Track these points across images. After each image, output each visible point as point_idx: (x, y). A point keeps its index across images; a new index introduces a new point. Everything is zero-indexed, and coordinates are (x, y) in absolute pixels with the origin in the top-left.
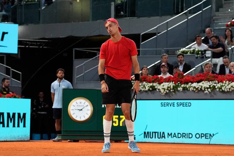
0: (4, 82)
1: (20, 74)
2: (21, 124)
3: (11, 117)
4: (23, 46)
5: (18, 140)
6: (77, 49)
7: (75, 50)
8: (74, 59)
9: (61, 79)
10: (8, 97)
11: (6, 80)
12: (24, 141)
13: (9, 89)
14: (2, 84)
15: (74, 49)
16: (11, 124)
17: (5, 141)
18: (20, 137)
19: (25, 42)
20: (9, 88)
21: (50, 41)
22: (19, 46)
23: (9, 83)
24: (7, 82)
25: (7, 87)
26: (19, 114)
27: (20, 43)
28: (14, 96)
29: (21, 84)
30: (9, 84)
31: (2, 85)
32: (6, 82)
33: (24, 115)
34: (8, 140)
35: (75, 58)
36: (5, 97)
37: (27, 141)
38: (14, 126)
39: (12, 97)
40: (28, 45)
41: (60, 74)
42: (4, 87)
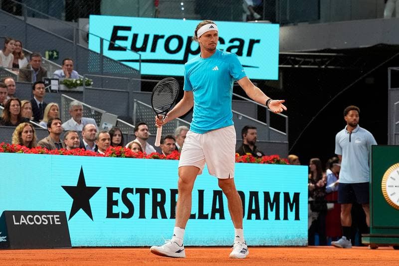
0: (246, 134)
1: (285, 118)
2: (291, 215)
3: (272, 201)
4: (290, 66)
5: (285, 244)
6: (395, 68)
7: (392, 71)
8: (389, 88)
9: (353, 126)
10: (264, 163)
11: (250, 131)
12: (298, 247)
13: (255, 147)
14: (243, 138)
15: (389, 69)
16: (272, 214)
17: (261, 246)
18: (290, 238)
19: (292, 58)
20: (256, 145)
21: (342, 54)
22: (281, 66)
23: (255, 135)
24: (253, 134)
25: (252, 143)
26: (287, 195)
27: (283, 59)
28: (275, 160)
29: (287, 138)
30: (255, 138)
31: (242, 140)
32: (250, 135)
33: (297, 195)
34: (266, 245)
35: (392, 87)
36: (259, 162)
37: (303, 246)
38: (277, 218)
39: (272, 162)
40: (297, 62)
41: (351, 116)
42: (245, 143)
